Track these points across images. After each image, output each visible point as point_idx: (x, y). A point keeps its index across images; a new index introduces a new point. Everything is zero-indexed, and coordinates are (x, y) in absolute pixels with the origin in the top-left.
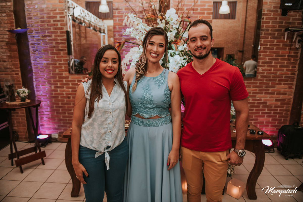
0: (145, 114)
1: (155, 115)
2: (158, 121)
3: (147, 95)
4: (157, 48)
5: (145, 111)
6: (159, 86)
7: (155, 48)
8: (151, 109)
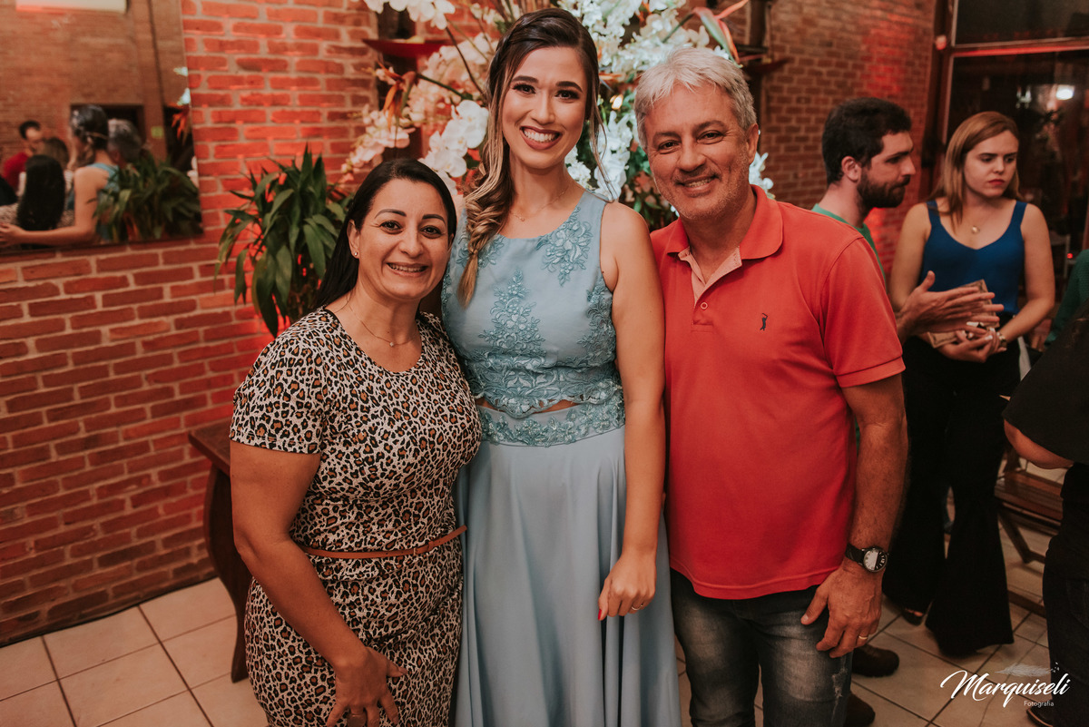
0: (512, 401)
1: (556, 402)
2: (571, 420)
3: (514, 318)
4: (550, 106)
5: (508, 386)
6: (564, 277)
7: (538, 107)
8: (536, 374)
